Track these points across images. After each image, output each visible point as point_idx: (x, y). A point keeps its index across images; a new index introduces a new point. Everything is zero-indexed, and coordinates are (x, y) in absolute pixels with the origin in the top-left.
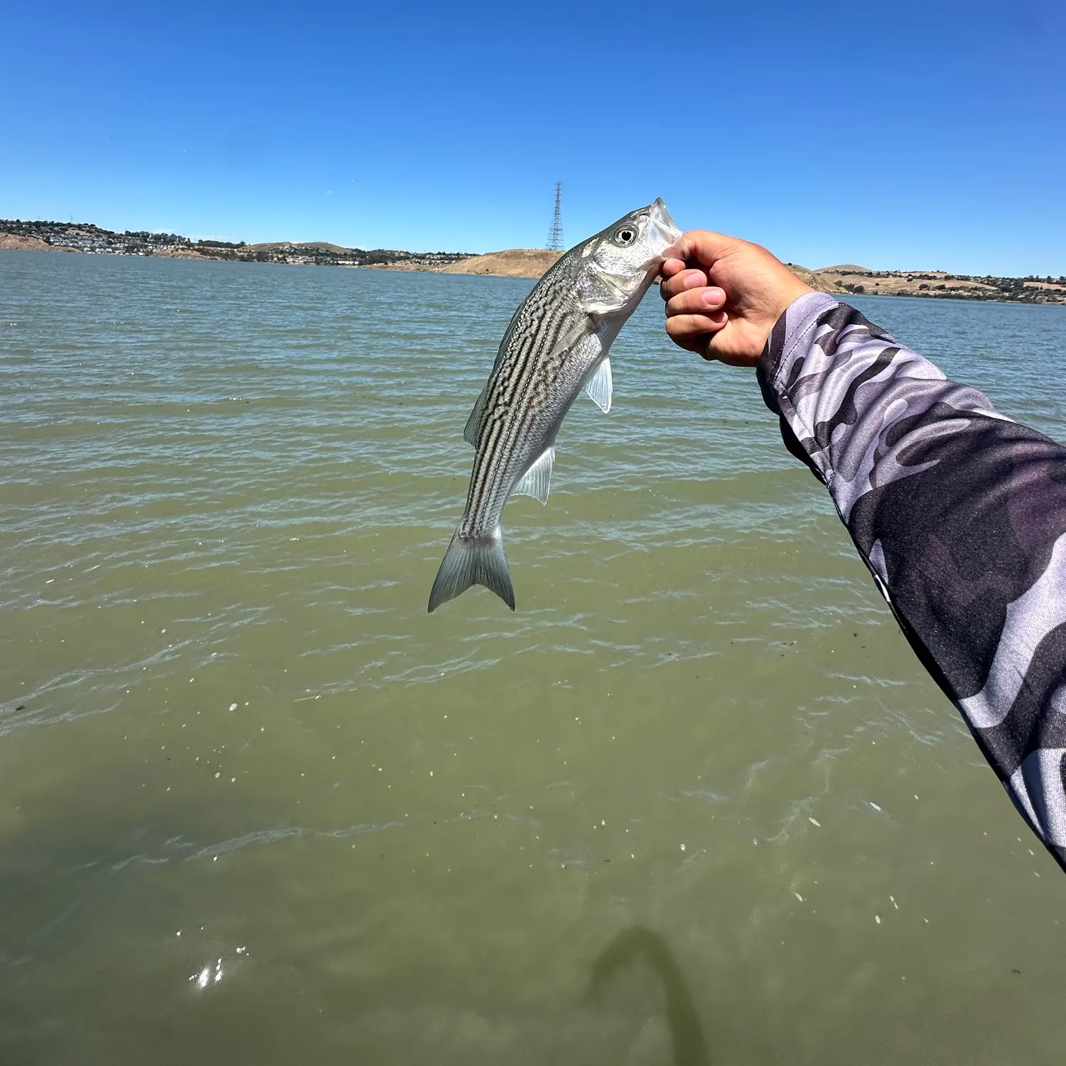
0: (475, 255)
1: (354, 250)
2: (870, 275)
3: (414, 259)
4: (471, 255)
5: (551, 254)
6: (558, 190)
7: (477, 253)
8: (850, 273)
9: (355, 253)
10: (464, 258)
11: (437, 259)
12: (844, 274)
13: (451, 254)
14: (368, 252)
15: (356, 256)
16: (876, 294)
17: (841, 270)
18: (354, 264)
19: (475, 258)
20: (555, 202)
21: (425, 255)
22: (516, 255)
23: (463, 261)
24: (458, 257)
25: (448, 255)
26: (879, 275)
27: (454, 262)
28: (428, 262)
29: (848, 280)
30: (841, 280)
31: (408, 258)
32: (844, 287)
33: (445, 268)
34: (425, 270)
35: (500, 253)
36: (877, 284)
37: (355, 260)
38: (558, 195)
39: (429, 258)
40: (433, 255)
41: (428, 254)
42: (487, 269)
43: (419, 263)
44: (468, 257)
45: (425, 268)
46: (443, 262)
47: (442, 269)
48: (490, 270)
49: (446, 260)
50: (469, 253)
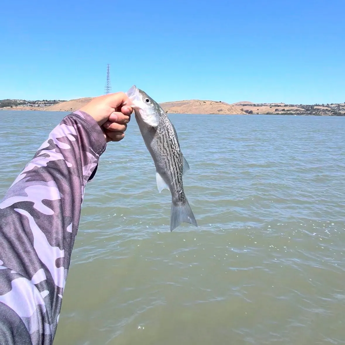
0: (64, 101)
2: (255, 105)
3: (29, 104)
4: (62, 101)
6: (108, 67)
8: (246, 105)
10: (58, 102)
11: (43, 104)
12: (244, 105)
13: (50, 101)
16: (258, 114)
17: (242, 104)
20: (107, 74)
21: (35, 102)
23: (58, 104)
24: (55, 102)
26: (258, 105)
27: (52, 105)
28: (37, 105)
29: (246, 108)
30: (243, 108)
31: (25, 104)
32: (244, 111)
33: (46, 109)
35: (78, 100)
36: (258, 110)
38: (108, 70)
39: (38, 103)
40: (40, 101)
41: (37, 101)
42: (71, 108)
43: (32, 106)
44: (61, 102)
45: (35, 109)
46: (46, 105)
47: (45, 109)
48: (73, 109)
49: (48, 104)
50: (61, 100)
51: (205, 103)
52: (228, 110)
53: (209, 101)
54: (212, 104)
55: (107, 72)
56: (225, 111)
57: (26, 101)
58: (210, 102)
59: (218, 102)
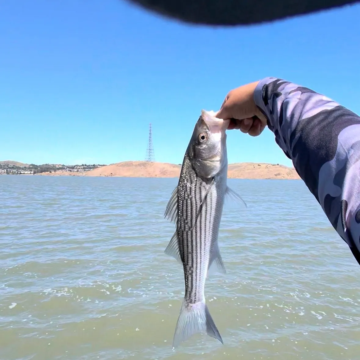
0: (104, 165)
1: (30, 165)
3: (68, 169)
4: (102, 165)
5: (148, 163)
6: (150, 127)
7: (105, 164)
9: (31, 166)
10: (97, 167)
11: (82, 168)
13: (89, 165)
14: (39, 166)
15: (32, 168)
18: (31, 173)
19: (104, 167)
20: (149, 135)
21: (74, 167)
22: (128, 165)
23: (97, 169)
24: (94, 167)
25: (88, 166)
27: (91, 169)
28: (76, 170)
31: (64, 169)
33: (86, 173)
34: (74, 175)
35: (119, 164)
37: (31, 171)
38: (150, 130)
39: (77, 168)
40: (79, 166)
41: (76, 165)
42: (111, 173)
43: (71, 171)
44: (100, 167)
45: (74, 174)
46: (85, 170)
47: (84, 174)
48: (113, 174)
49: (87, 168)
50: (100, 164)
51: (260, 166)
52: (287, 174)
53: (264, 164)
54: (268, 167)
55: (149, 133)
56: (284, 176)
57: (65, 166)
58: (265, 166)
59: (275, 165)
